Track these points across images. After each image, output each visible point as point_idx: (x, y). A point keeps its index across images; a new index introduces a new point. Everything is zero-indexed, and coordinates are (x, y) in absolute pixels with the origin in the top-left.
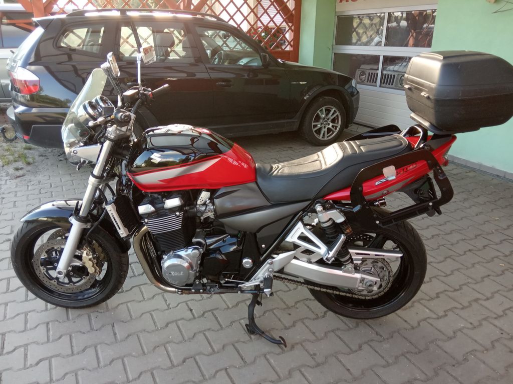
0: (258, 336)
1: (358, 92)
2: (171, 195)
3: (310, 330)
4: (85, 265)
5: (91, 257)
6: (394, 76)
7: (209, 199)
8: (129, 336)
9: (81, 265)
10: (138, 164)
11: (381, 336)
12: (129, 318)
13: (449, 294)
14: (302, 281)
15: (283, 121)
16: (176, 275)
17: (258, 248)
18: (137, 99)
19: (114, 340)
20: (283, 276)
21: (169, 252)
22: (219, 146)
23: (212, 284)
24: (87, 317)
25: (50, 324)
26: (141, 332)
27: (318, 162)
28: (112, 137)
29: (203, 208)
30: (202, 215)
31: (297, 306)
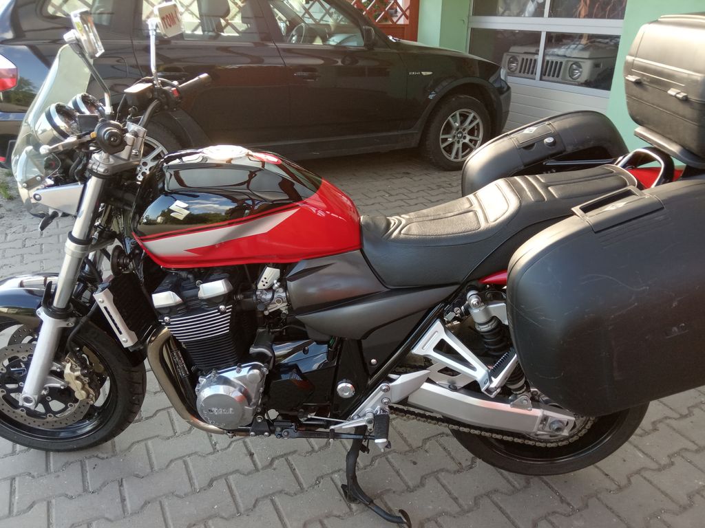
0: (362, 506)
1: (509, 88)
2: (211, 274)
3: (450, 493)
4: (70, 385)
5: (78, 373)
6: (561, 63)
7: (279, 280)
8: (146, 503)
9: (62, 388)
10: (150, 218)
11: (569, 504)
12: (148, 470)
13: (674, 423)
14: (438, 416)
15: (396, 133)
16: (221, 413)
17: (365, 364)
18: (151, 101)
19: (119, 511)
20: (405, 408)
21: (209, 371)
22: (298, 187)
23: (285, 424)
24: (80, 467)
25: (17, 479)
26: (166, 496)
27: (471, 214)
28: (101, 170)
29: (269, 296)
30: (266, 309)
31: (427, 446)
